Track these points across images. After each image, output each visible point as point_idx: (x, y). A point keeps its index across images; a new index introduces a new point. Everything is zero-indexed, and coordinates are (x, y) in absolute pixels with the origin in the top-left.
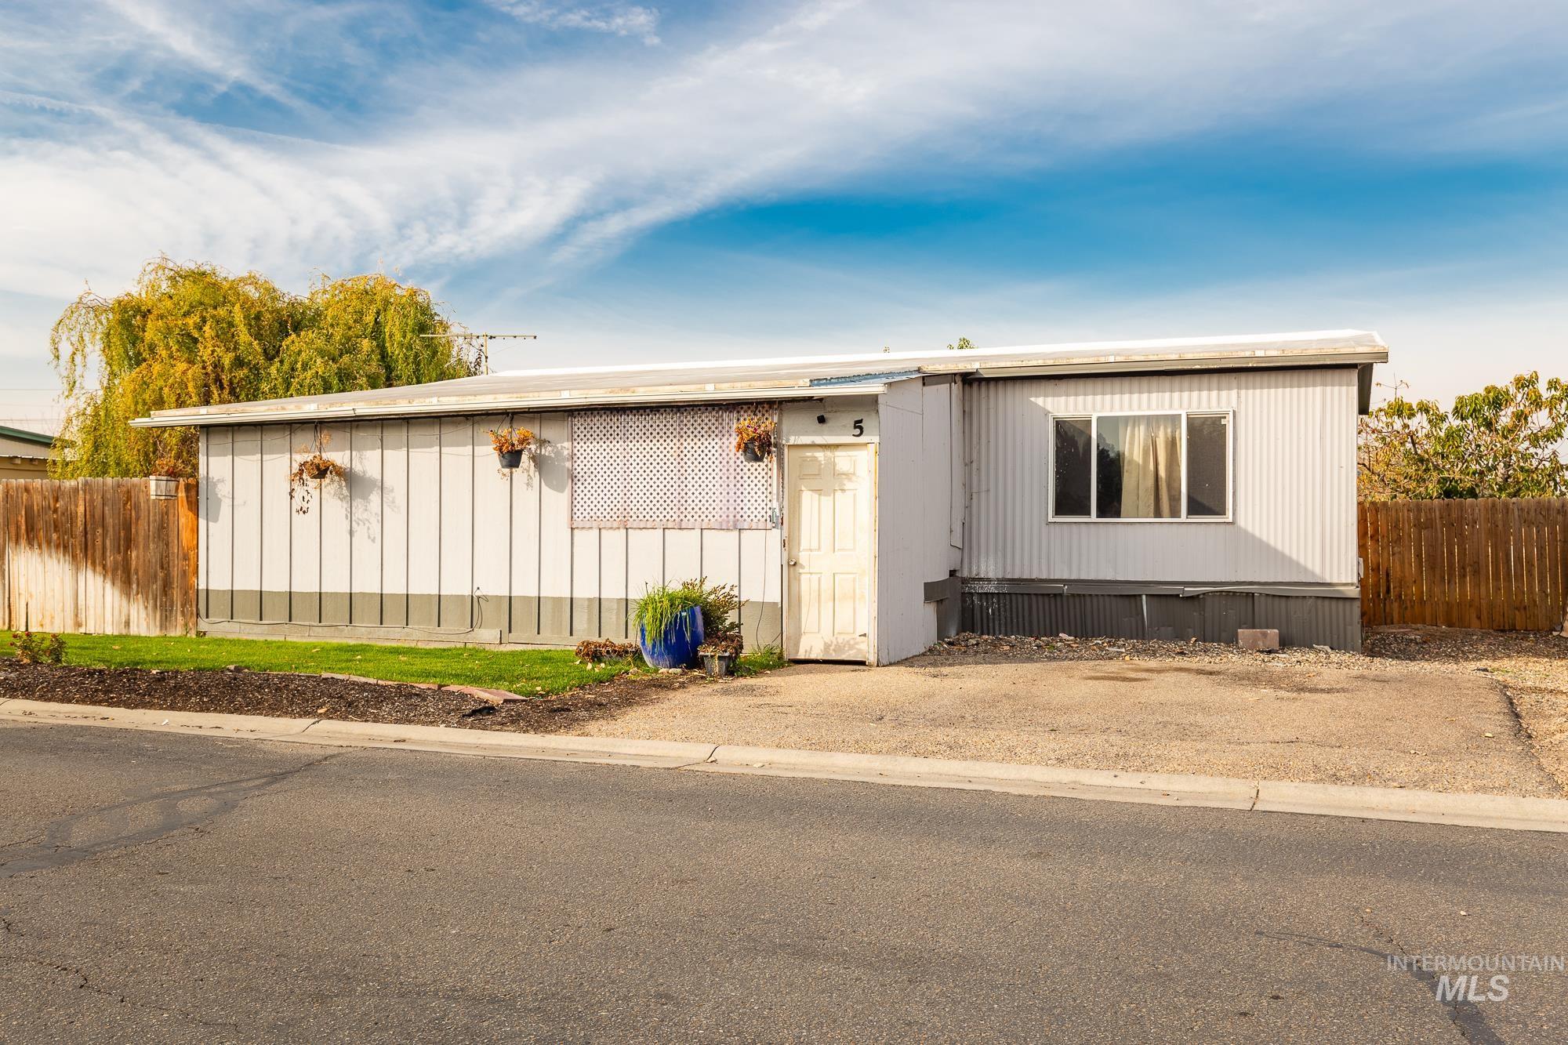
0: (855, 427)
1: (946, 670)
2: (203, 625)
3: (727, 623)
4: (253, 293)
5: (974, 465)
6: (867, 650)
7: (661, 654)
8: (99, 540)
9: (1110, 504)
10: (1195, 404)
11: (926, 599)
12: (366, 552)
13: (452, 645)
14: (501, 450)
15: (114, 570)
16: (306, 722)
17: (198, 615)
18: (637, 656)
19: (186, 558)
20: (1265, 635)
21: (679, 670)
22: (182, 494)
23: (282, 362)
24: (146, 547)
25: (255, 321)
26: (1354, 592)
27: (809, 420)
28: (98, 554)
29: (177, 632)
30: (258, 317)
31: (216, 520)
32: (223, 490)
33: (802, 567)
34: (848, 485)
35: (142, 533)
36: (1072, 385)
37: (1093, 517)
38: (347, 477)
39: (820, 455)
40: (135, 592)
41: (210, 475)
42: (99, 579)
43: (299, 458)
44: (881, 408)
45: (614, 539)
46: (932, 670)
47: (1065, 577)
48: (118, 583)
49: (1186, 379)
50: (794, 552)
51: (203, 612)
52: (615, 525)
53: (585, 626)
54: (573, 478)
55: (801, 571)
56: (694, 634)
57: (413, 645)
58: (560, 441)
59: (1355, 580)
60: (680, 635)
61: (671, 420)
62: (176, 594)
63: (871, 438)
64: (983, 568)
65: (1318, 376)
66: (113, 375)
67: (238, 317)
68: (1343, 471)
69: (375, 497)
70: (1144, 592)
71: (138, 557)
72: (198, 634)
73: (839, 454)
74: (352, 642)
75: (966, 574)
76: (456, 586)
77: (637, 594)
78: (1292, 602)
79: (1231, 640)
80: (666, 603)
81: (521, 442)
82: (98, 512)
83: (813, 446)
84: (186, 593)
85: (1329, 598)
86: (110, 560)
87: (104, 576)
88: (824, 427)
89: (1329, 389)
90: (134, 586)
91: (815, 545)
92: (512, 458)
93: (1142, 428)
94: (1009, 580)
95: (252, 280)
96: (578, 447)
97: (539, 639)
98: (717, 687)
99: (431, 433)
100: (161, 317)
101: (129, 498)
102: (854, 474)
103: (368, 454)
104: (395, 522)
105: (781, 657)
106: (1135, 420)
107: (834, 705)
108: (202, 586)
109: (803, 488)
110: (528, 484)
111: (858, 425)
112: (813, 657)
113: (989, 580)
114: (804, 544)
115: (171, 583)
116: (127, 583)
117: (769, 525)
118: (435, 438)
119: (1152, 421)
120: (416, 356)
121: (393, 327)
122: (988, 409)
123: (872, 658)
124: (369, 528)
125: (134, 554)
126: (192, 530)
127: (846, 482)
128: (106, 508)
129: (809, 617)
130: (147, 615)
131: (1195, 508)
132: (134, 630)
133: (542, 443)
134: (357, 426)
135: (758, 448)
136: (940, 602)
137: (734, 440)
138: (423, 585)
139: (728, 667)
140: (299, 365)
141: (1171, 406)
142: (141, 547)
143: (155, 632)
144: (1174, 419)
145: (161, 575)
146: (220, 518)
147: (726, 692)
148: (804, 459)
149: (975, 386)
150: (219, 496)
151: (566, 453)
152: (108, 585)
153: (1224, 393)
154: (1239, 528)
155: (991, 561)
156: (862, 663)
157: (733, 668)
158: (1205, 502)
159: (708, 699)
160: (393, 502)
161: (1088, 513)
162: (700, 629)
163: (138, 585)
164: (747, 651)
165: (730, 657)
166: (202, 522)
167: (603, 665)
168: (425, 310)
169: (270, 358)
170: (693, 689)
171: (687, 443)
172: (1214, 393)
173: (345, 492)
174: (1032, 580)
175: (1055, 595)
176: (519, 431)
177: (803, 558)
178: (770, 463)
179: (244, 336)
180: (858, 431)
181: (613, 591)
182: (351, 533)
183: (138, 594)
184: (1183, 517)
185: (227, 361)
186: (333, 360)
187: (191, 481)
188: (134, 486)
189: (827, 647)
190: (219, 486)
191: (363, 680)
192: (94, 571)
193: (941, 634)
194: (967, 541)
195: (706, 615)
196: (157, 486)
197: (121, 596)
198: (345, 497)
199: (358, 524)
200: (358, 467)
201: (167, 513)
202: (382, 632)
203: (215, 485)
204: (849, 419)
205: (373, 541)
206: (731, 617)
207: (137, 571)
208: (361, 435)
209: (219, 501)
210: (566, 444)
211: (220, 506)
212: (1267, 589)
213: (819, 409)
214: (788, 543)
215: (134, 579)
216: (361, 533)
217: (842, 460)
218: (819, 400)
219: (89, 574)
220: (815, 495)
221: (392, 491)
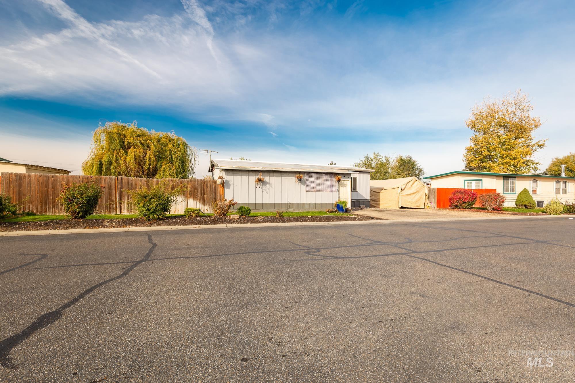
8: (195, 193)
12: (266, 195)
14: (298, 178)
15: (200, 200)
19: (221, 196)
20: (364, 206)
24: (210, 194)
28: (195, 196)
31: (229, 189)
35: (208, 191)
38: (262, 181)
40: (206, 204)
41: (227, 180)
45: (313, 193)
48: (201, 202)
52: (313, 191)
54: (306, 183)
55: (340, 198)
58: (304, 178)
59: (370, 199)
63: (349, 179)
69: (268, 185)
71: (207, 197)
73: (345, 181)
76: (285, 201)
78: (364, 202)
81: (301, 177)
83: (343, 180)
85: (367, 201)
86: (198, 197)
87: (197, 201)
88: (345, 177)
90: (206, 203)
92: (300, 180)
96: (307, 178)
104: (272, 190)
109: (340, 186)
110: (298, 184)
116: (204, 201)
117: (337, 191)
126: (223, 191)
130: (210, 209)
131: (353, 190)
134: (264, 172)
135: (338, 180)
138: (278, 201)
142: (208, 194)
146: (230, 188)
152: (198, 203)
154: (358, 192)
160: (272, 186)
163: (207, 202)
165: (350, 211)
166: (225, 189)
171: (325, 179)
173: (262, 184)
176: (301, 175)
178: (339, 183)
182: (263, 192)
183: (207, 204)
192: (194, 200)
197: (202, 205)
199: (264, 190)
203: (229, 181)
204: (347, 176)
205: (267, 193)
207: (207, 199)
208: (264, 174)
209: (230, 185)
210: (305, 178)
211: (230, 186)
212: (361, 200)
213: (344, 175)
214: (339, 194)
215: (206, 201)
216: (265, 192)
217: (345, 182)
218: (344, 173)
219: (192, 200)
220: (342, 187)
221: (271, 184)
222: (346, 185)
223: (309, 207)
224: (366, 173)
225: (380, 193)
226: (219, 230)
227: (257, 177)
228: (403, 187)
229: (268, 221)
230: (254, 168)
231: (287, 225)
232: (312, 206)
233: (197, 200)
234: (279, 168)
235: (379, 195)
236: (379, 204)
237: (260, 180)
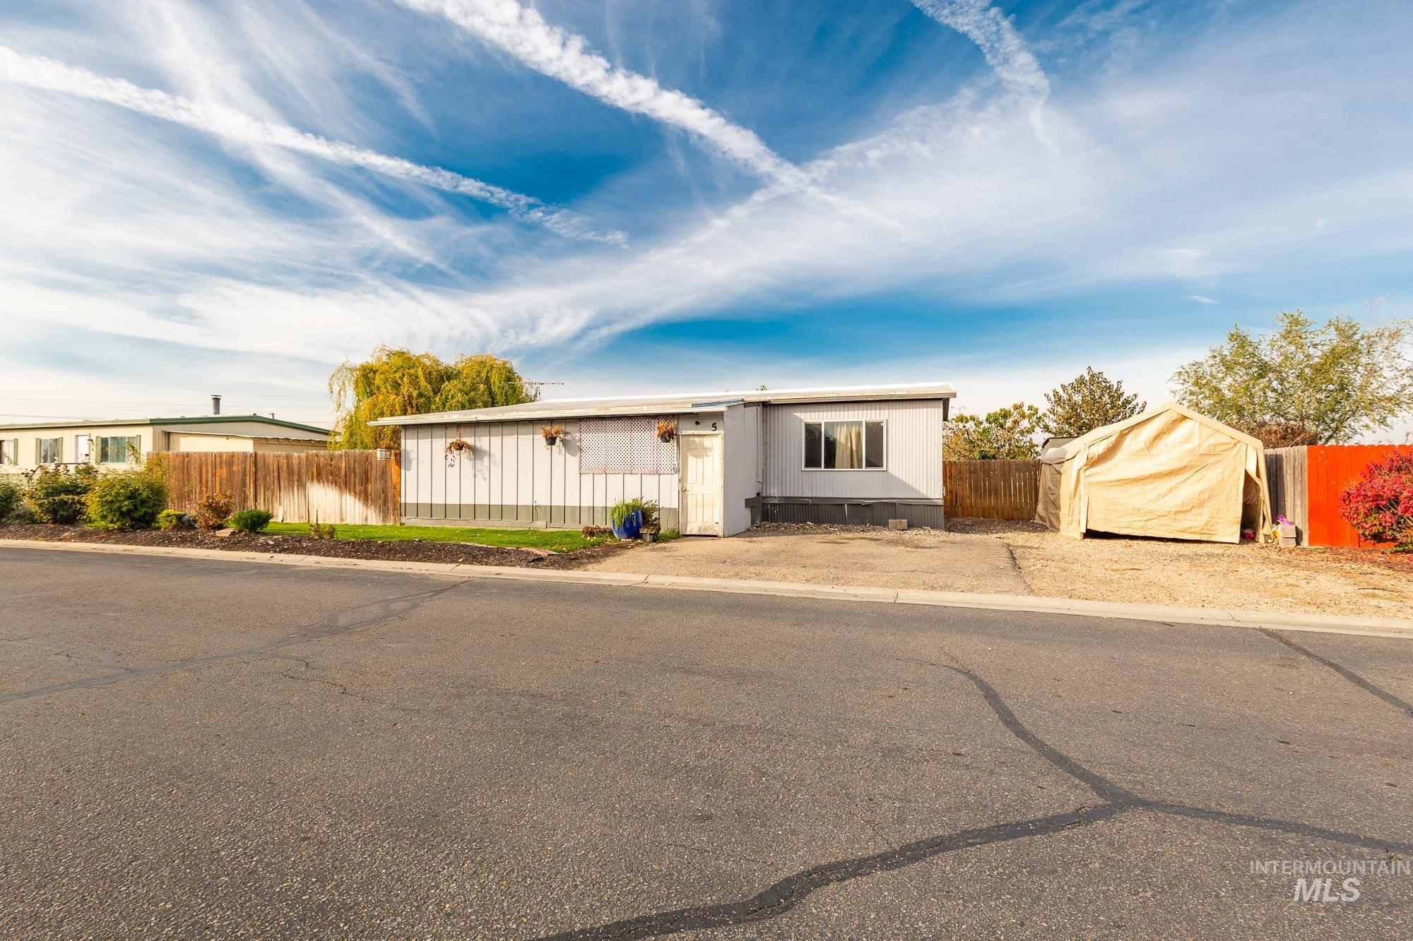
1: (755, 539)
2: (403, 520)
3: (653, 518)
4: (428, 363)
5: (768, 444)
6: (719, 530)
7: (622, 533)
8: (352, 479)
9: (830, 463)
10: (869, 417)
11: (746, 506)
12: (482, 485)
13: (523, 529)
14: (546, 437)
15: (360, 495)
16: (453, 565)
17: (401, 515)
18: (611, 533)
19: (395, 488)
20: (901, 522)
21: (630, 540)
22: (393, 458)
23: (441, 395)
24: (376, 483)
25: (428, 376)
26: (941, 502)
27: (692, 423)
28: (352, 486)
29: (391, 523)
30: (430, 373)
31: (409, 470)
32: (413, 456)
33: (688, 491)
34: (709, 453)
35: (373, 476)
36: (813, 407)
37: (823, 469)
38: (473, 449)
39: (696, 439)
41: (407, 449)
42: (353, 498)
43: (450, 440)
44: (725, 418)
45: (600, 479)
46: (748, 539)
47: (810, 496)
48: (362, 500)
49: (865, 405)
50: (685, 485)
51: (403, 513)
52: (601, 472)
53: (587, 519)
54: (580, 450)
55: (688, 493)
56: (638, 523)
57: (504, 529)
58: (574, 433)
59: (942, 497)
60: (631, 523)
61: (627, 423)
62: (390, 505)
63: (720, 432)
64: (772, 492)
65: (925, 403)
66: (359, 400)
67: (420, 373)
68: (936, 447)
69: (486, 459)
70: (846, 503)
71: (371, 488)
72: (401, 524)
73: (706, 439)
74: (475, 528)
75: (764, 495)
76: (525, 500)
77: (611, 504)
78: (913, 507)
79: (886, 525)
80: (625, 508)
81: (556, 433)
82: (352, 466)
83: (694, 435)
84: (395, 505)
85: (930, 505)
86: (358, 489)
87: (355, 497)
88: (698, 426)
89: (930, 409)
90: (370, 501)
91: (694, 482)
92: (551, 441)
93: (845, 427)
94: (785, 497)
95: (427, 356)
96: (583, 435)
97: (564, 526)
98: (648, 547)
99: (514, 429)
100: (383, 373)
101: (367, 460)
102: (712, 448)
103: (483, 438)
104: (496, 471)
105: (678, 533)
106: (842, 424)
107: (703, 556)
108: (403, 501)
109: (689, 455)
110: (559, 453)
111: (714, 425)
112: (693, 533)
113: (775, 497)
114: (689, 481)
115: (388, 500)
116: (366, 500)
117: (673, 472)
118: (515, 431)
119: (849, 424)
120: (506, 392)
121: (495, 379)
122: (774, 419)
123: (721, 534)
124: (483, 474)
125: (370, 486)
126: (398, 475)
128: (356, 465)
129: (691, 515)
130: (376, 515)
131: (869, 464)
132: (369, 523)
133: (566, 433)
134: (478, 426)
135: (668, 436)
136: (752, 508)
137: (657, 432)
138: (509, 500)
139: (653, 538)
140: (450, 397)
141: (858, 417)
142: (373, 482)
143: (380, 523)
144: (860, 423)
145: (382, 496)
146: (411, 469)
147: (653, 550)
148: (689, 441)
149: (768, 407)
150: (411, 459)
151: (577, 438)
153: (882, 411)
154: (889, 473)
155: (776, 489)
156: (716, 536)
157: (656, 538)
158: (874, 461)
159: (645, 553)
160: (495, 461)
161: (820, 466)
162: (641, 520)
164: (662, 531)
165: (654, 534)
166: (403, 471)
167: (595, 538)
168: (510, 371)
169: (435, 393)
170: (637, 548)
171: (635, 434)
172: (878, 411)
173: (472, 456)
174: (795, 497)
175: (805, 504)
176: (556, 428)
177: (689, 488)
178: (673, 443)
179: (423, 383)
180: (714, 428)
181: (600, 503)
182: (475, 476)
183: (371, 505)
184: (864, 469)
185: (415, 394)
186: (467, 394)
187: (397, 451)
188: (369, 454)
189: (700, 528)
190: (411, 454)
191: (480, 545)
192: (350, 494)
193: (753, 523)
194: (764, 480)
195: (643, 514)
196: (381, 454)
198: (472, 459)
199: (478, 472)
200: (478, 445)
201: (386, 467)
202: (490, 522)
203: (409, 453)
204: (710, 423)
205: (485, 479)
206: (655, 515)
207: (371, 492)
208: (480, 429)
209: (411, 461)
210: (577, 434)
211: (411, 463)
212: (901, 501)
213: (696, 418)
214: (682, 481)
215: (370, 498)
218: (695, 414)
219: (348, 495)
220: (694, 458)
221: (494, 456)
222: (706, 449)
223: (589, 517)
224: (921, 403)
232: (598, 515)
233: (356, 494)
237: (459, 446)
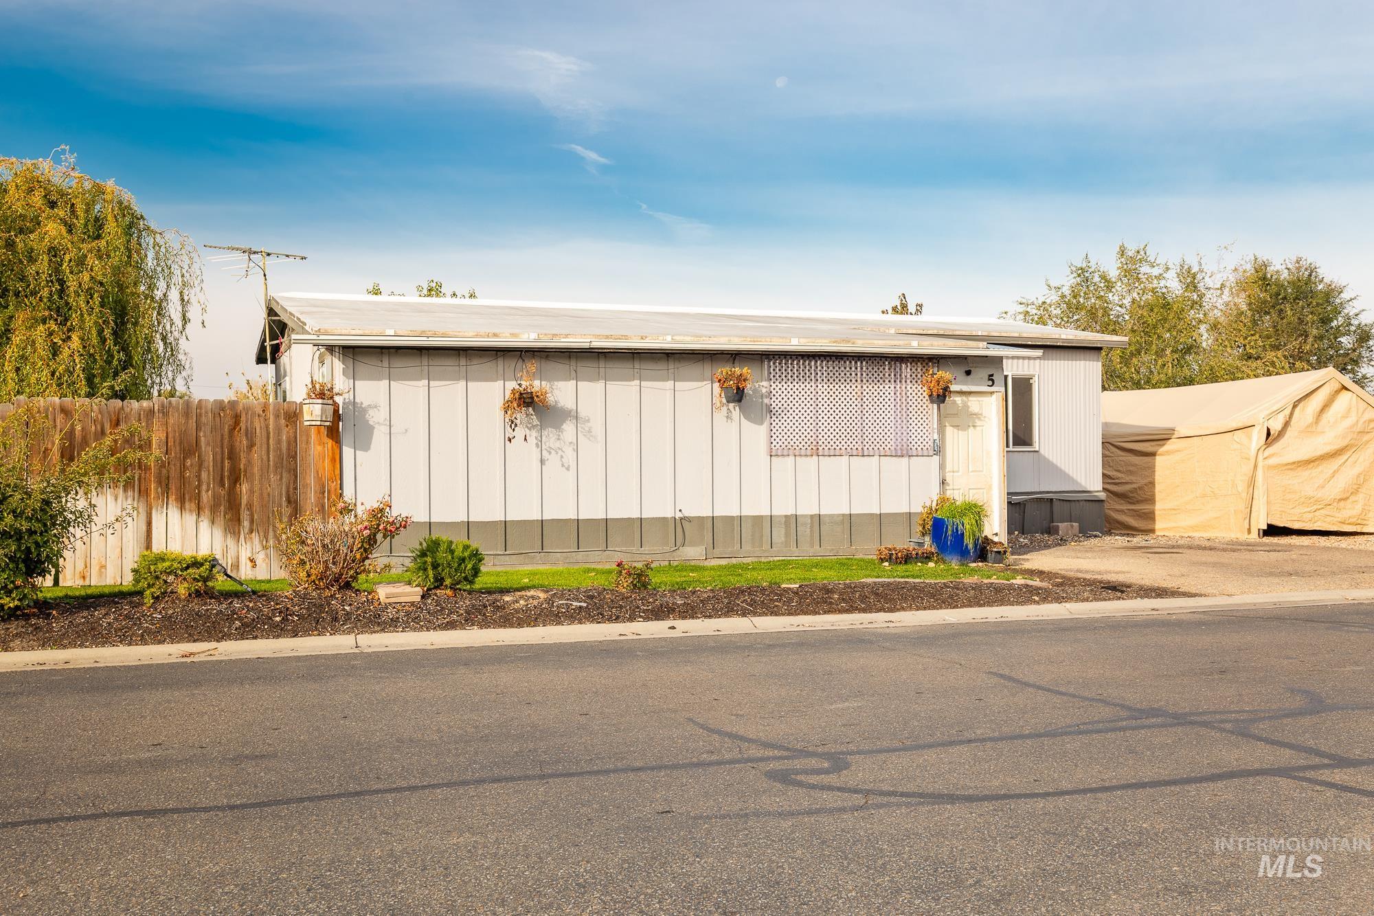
0: (989, 380)
8: (188, 474)
10: (1015, 368)
12: (560, 479)
15: (214, 509)
24: (265, 480)
26: (1101, 496)
27: (961, 372)
28: (186, 488)
31: (366, 447)
33: (948, 485)
34: (978, 423)
35: (257, 464)
40: (247, 530)
41: (356, 401)
44: (1002, 367)
45: (807, 465)
48: (220, 520)
50: (944, 469)
52: (808, 452)
53: (783, 539)
54: (769, 412)
55: (947, 488)
58: (759, 383)
59: (1101, 488)
61: (853, 367)
63: (996, 388)
69: (569, 428)
71: (251, 491)
73: (971, 399)
76: (659, 509)
81: (744, 381)
82: (188, 439)
83: (961, 392)
85: (1091, 501)
86: (206, 495)
87: (199, 515)
88: (971, 376)
90: (246, 524)
91: (956, 468)
96: (774, 386)
97: (741, 553)
101: (237, 424)
102: (981, 414)
103: (560, 384)
109: (947, 425)
110: (727, 417)
114: (949, 467)
117: (932, 453)
124: (562, 457)
125: (245, 488)
126: (333, 460)
127: (977, 421)
128: (201, 435)
130: (268, 556)
134: (547, 357)
135: (938, 395)
138: (623, 510)
142: (257, 478)
143: (280, 574)
146: (372, 446)
148: (953, 403)
150: (371, 423)
151: (764, 390)
152: (205, 525)
154: (1041, 455)
158: (1022, 438)
160: (590, 431)
163: (252, 522)
166: (348, 452)
171: (866, 386)
173: (536, 422)
177: (949, 479)
180: (990, 383)
182: (542, 462)
183: (251, 531)
184: (1010, 447)
190: (371, 412)
192: (182, 508)
197: (225, 536)
198: (534, 427)
199: (550, 453)
202: (580, 556)
203: (364, 411)
204: (984, 374)
205: (568, 469)
207: (250, 507)
208: (550, 366)
209: (372, 428)
210: (765, 383)
211: (372, 433)
212: (1058, 496)
213: (966, 365)
214: (942, 466)
215: (245, 515)
216: (553, 461)
217: (974, 403)
218: (965, 358)
219: (174, 512)
220: (956, 430)
221: (588, 421)
222: (977, 415)
223: (787, 535)
224: (1081, 354)
225: (1153, 454)
226: (316, 668)
227: (512, 385)
228: (1276, 426)
229: (575, 616)
230: (495, 335)
231: (673, 634)
232: (805, 531)
233: (199, 509)
234: (626, 337)
235: (1152, 469)
236: (1150, 516)
237: (526, 400)
